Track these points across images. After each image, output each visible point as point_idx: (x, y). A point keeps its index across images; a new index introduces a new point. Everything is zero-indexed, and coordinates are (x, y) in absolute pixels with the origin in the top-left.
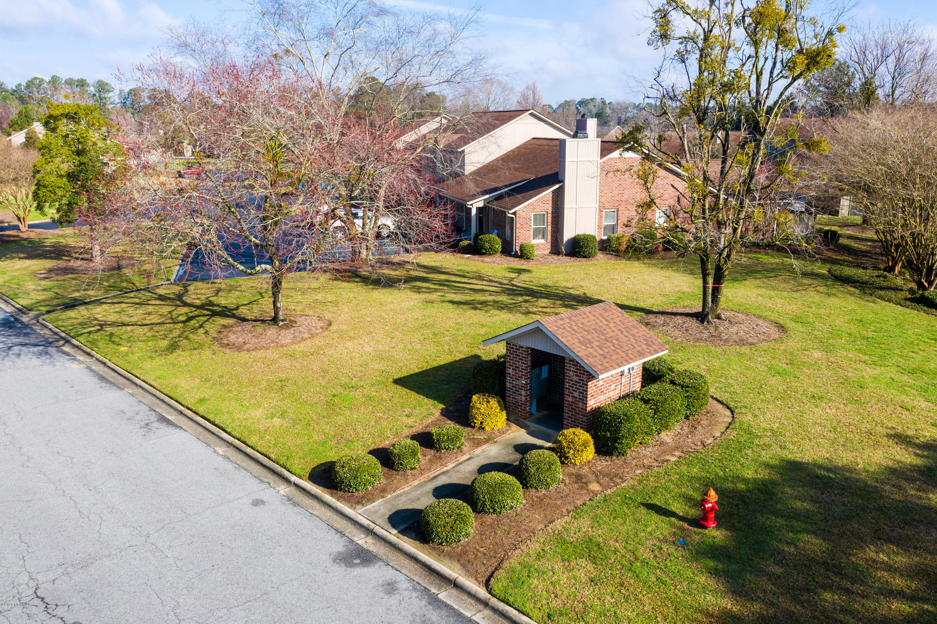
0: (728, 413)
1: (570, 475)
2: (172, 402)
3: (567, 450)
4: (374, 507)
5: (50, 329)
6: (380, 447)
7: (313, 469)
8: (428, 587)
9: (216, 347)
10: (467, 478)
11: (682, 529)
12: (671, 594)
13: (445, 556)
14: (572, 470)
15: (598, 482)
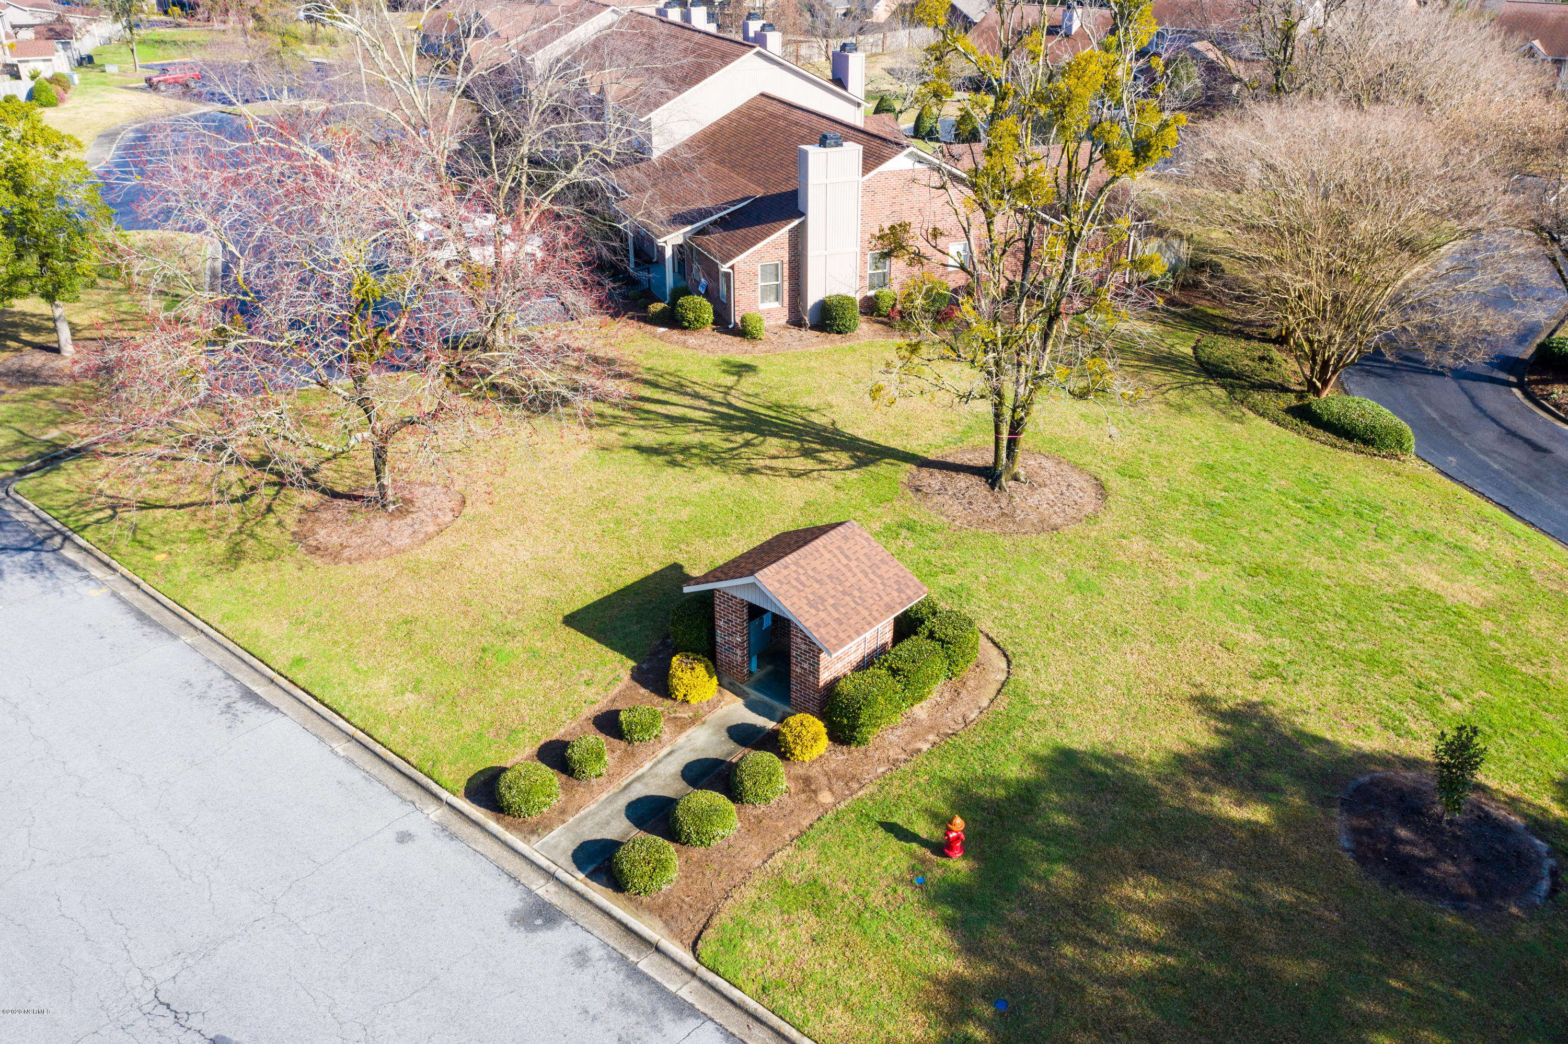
0: (1004, 665)
1: (797, 778)
2: (255, 662)
3: (792, 746)
4: (553, 837)
5: (33, 512)
6: (554, 738)
7: (469, 780)
8: (625, 953)
9: (300, 553)
10: (668, 785)
11: (923, 861)
12: (899, 956)
13: (643, 909)
14: (799, 770)
15: (830, 790)
